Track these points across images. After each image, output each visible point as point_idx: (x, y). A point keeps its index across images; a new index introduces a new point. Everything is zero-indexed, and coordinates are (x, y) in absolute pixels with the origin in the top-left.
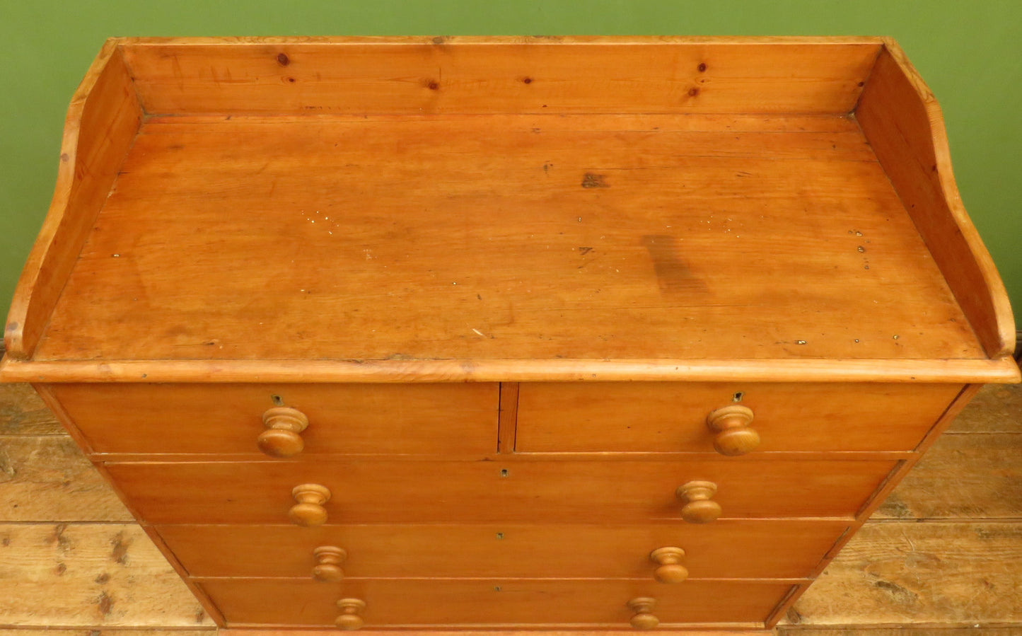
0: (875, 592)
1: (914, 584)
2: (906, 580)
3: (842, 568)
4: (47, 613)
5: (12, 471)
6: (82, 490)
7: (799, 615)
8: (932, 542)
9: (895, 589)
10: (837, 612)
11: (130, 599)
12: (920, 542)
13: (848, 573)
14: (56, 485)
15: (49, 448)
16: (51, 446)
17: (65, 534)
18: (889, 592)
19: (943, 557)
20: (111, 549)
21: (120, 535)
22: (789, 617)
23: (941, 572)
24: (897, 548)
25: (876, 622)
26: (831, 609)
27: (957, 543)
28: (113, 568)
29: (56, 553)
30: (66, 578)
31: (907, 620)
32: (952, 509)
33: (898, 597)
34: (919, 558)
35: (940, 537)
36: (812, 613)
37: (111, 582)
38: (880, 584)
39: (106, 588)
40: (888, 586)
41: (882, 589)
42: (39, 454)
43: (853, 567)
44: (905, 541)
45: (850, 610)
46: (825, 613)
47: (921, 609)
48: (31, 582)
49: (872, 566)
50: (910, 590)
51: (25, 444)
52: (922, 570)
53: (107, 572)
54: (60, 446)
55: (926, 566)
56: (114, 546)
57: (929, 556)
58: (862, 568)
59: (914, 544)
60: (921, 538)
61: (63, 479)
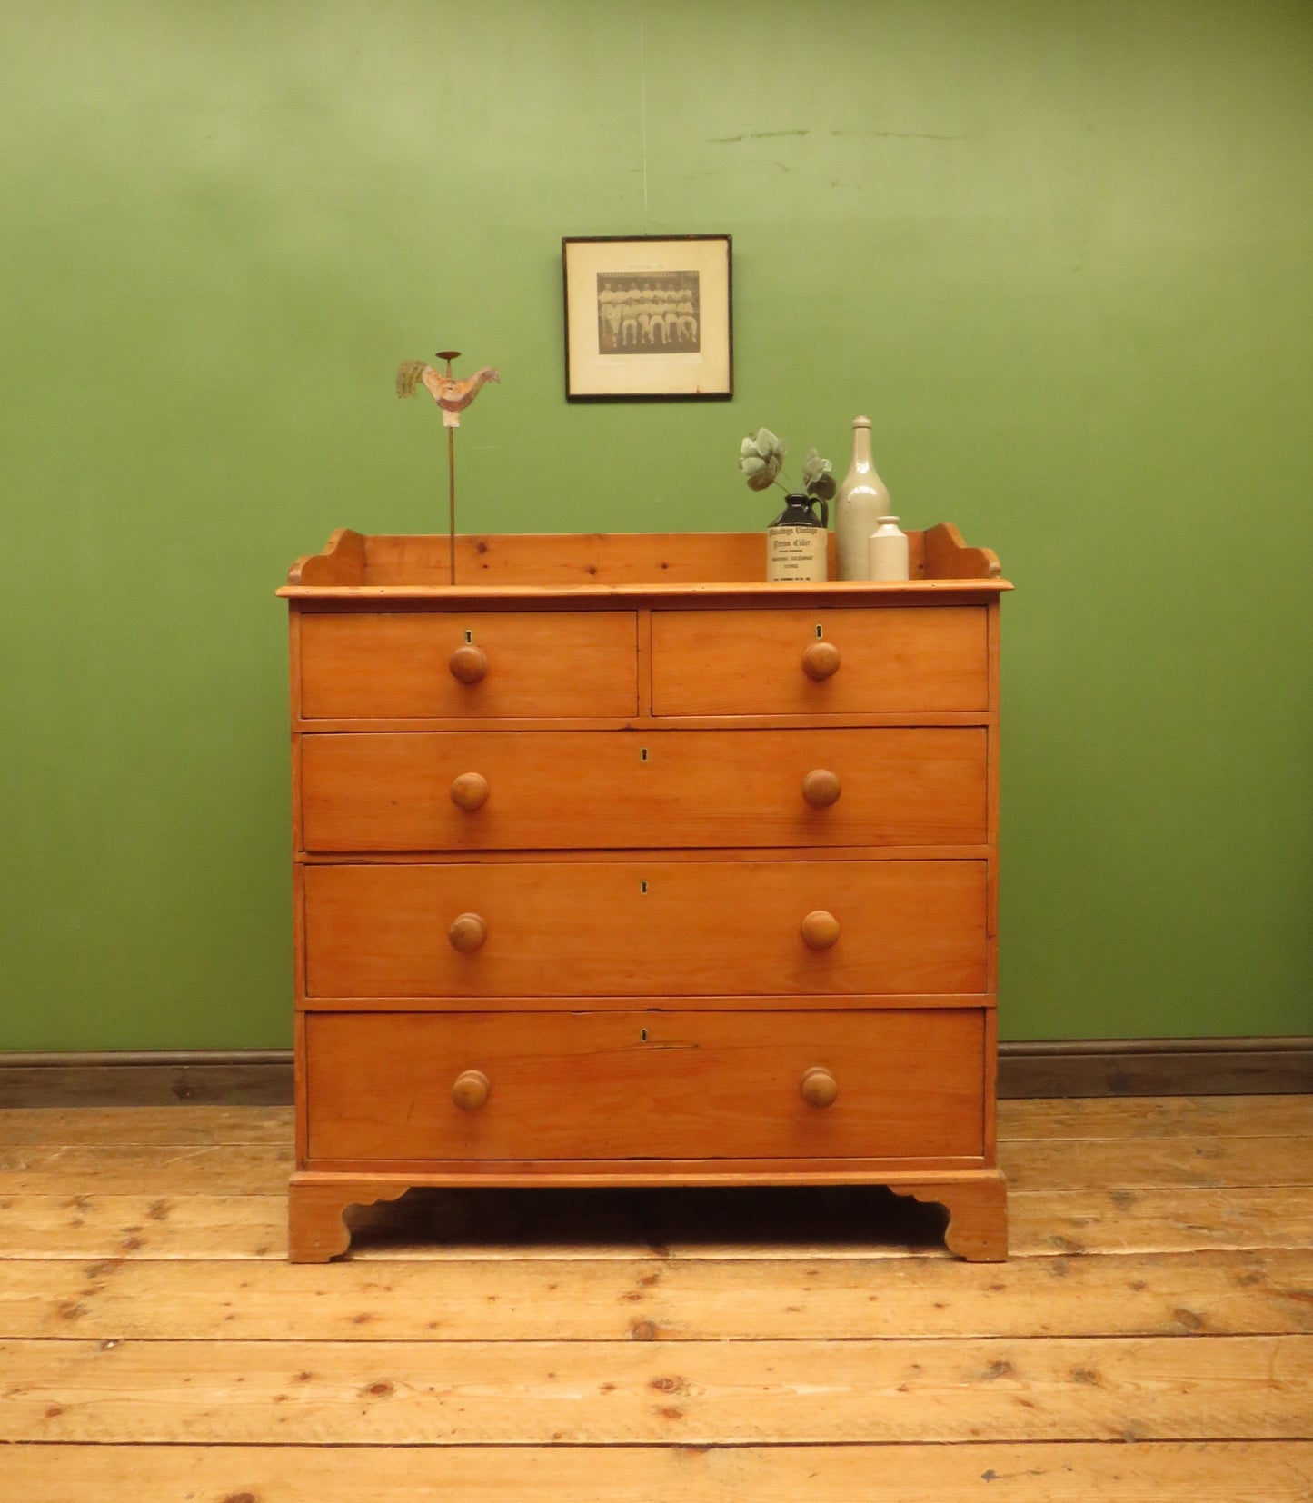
0: (1185, 1232)
1: (1237, 1226)
2: (1227, 1224)
3: (1137, 1218)
4: (54, 1248)
5: (24, 1166)
6: (113, 1177)
7: (1081, 1247)
8: (1258, 1201)
9: (1210, 1229)
10: (1132, 1243)
11: (165, 1241)
12: (1241, 1201)
13: (1145, 1222)
14: (83, 1174)
15: (77, 1154)
16: (77, 1151)
17: (87, 1201)
18: (1205, 1232)
19: (1277, 1210)
20: (147, 1211)
21: (163, 1201)
22: (1068, 1248)
23: (1273, 1219)
24: (1212, 1205)
25: (1187, 1250)
26: (1124, 1242)
27: (1295, 1200)
28: (148, 1223)
29: (73, 1213)
30: (82, 1229)
31: (1233, 1248)
32: (1283, 1180)
33: (1216, 1234)
34: (1240, 1211)
35: (1268, 1197)
36: (1098, 1245)
37: (143, 1231)
38: (1190, 1227)
39: (136, 1235)
40: (1201, 1228)
41: (1195, 1230)
42: (62, 1156)
43: (1151, 1218)
44: (1219, 1200)
45: (1149, 1243)
46: (1118, 1244)
47: (1249, 1240)
48: (35, 1231)
49: (1178, 1218)
50: (1231, 1230)
51: (45, 1150)
52: (1246, 1218)
53: (139, 1225)
54: (92, 1152)
55: (1251, 1215)
56: (152, 1209)
57: (1257, 1210)
58: (1165, 1218)
59: (1234, 1202)
60: (1242, 1198)
61: (89, 1170)
